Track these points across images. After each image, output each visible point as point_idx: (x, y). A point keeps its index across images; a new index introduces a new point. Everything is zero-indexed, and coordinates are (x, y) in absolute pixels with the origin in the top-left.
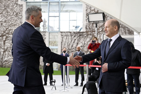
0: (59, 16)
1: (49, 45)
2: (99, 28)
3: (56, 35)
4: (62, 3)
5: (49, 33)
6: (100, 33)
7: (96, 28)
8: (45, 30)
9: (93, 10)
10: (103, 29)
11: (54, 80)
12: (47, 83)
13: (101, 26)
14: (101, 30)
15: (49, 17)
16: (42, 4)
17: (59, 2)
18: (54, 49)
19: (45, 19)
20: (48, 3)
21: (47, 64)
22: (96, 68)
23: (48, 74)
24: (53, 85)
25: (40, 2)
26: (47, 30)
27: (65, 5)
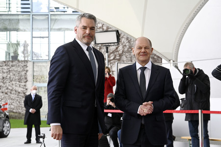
0: (48, 37)
1: (34, 81)
2: (110, 54)
3: (44, 66)
4: (53, 17)
5: (34, 63)
6: (111, 62)
7: (107, 54)
8: (26, 59)
9: (100, 28)
10: (115, 56)
11: (43, 135)
12: (31, 140)
13: (113, 52)
14: (112, 58)
15: (33, 37)
16: (20, 17)
17: (48, 15)
18: (41, 87)
19: (25, 41)
20: (31, 16)
21: (31, 110)
22: (107, 113)
23: (33, 126)
24: (41, 143)
25: (18, 15)
26: (29, 59)
27: (56, 19)
